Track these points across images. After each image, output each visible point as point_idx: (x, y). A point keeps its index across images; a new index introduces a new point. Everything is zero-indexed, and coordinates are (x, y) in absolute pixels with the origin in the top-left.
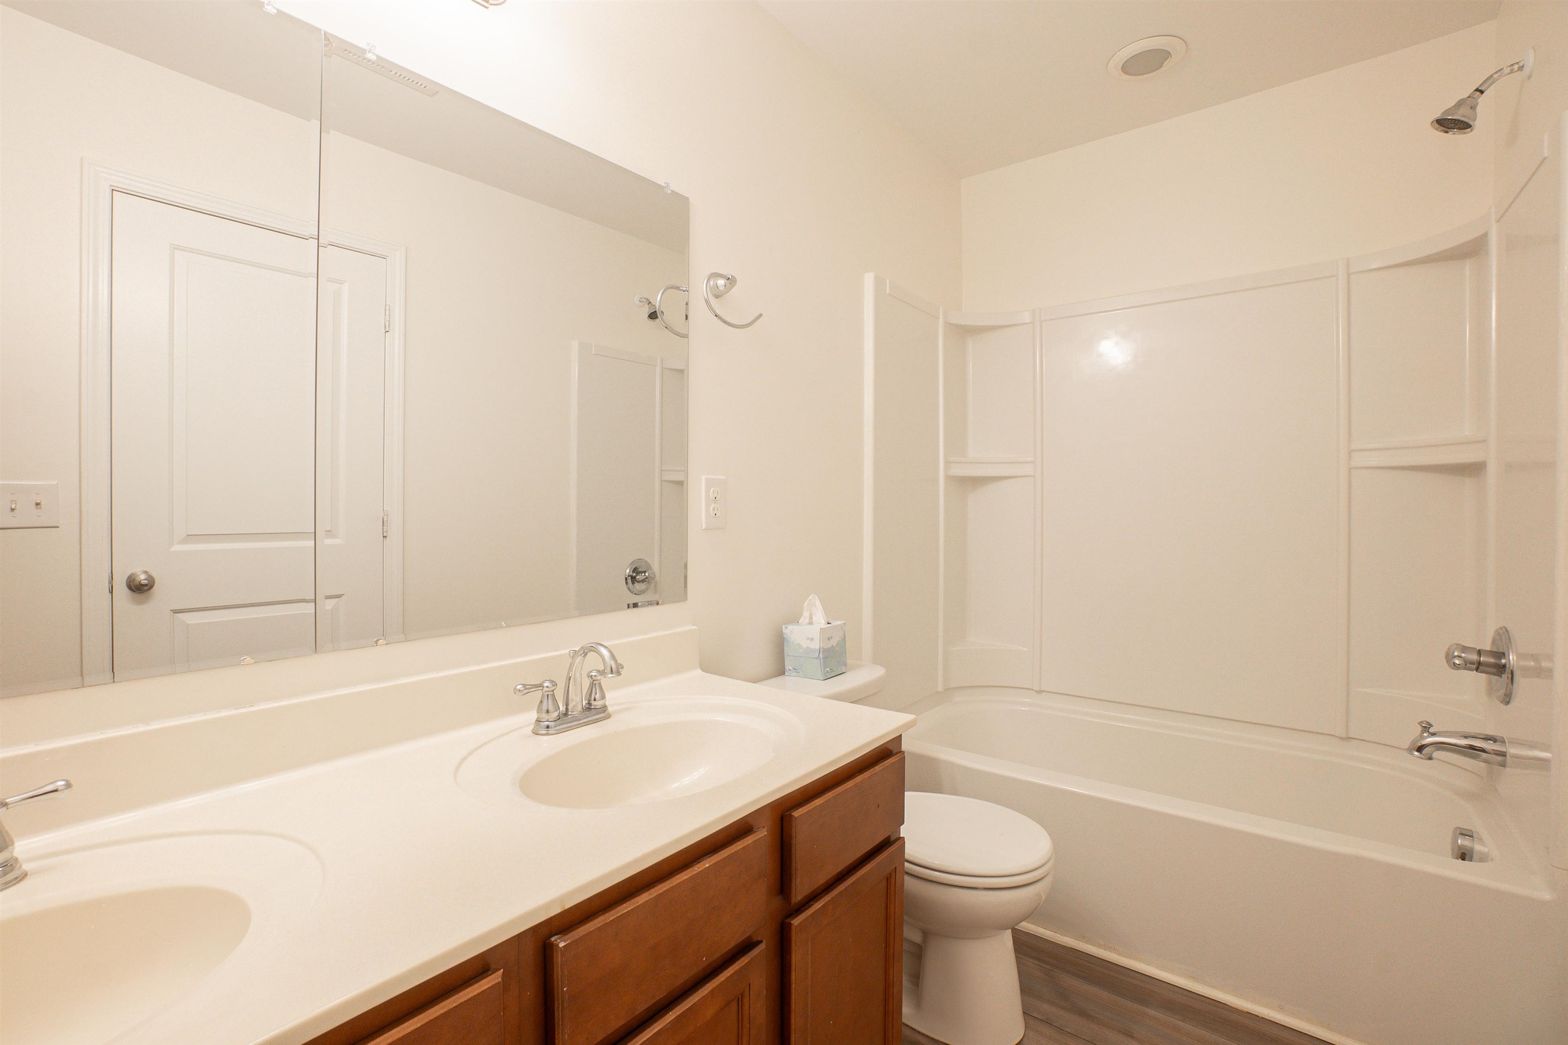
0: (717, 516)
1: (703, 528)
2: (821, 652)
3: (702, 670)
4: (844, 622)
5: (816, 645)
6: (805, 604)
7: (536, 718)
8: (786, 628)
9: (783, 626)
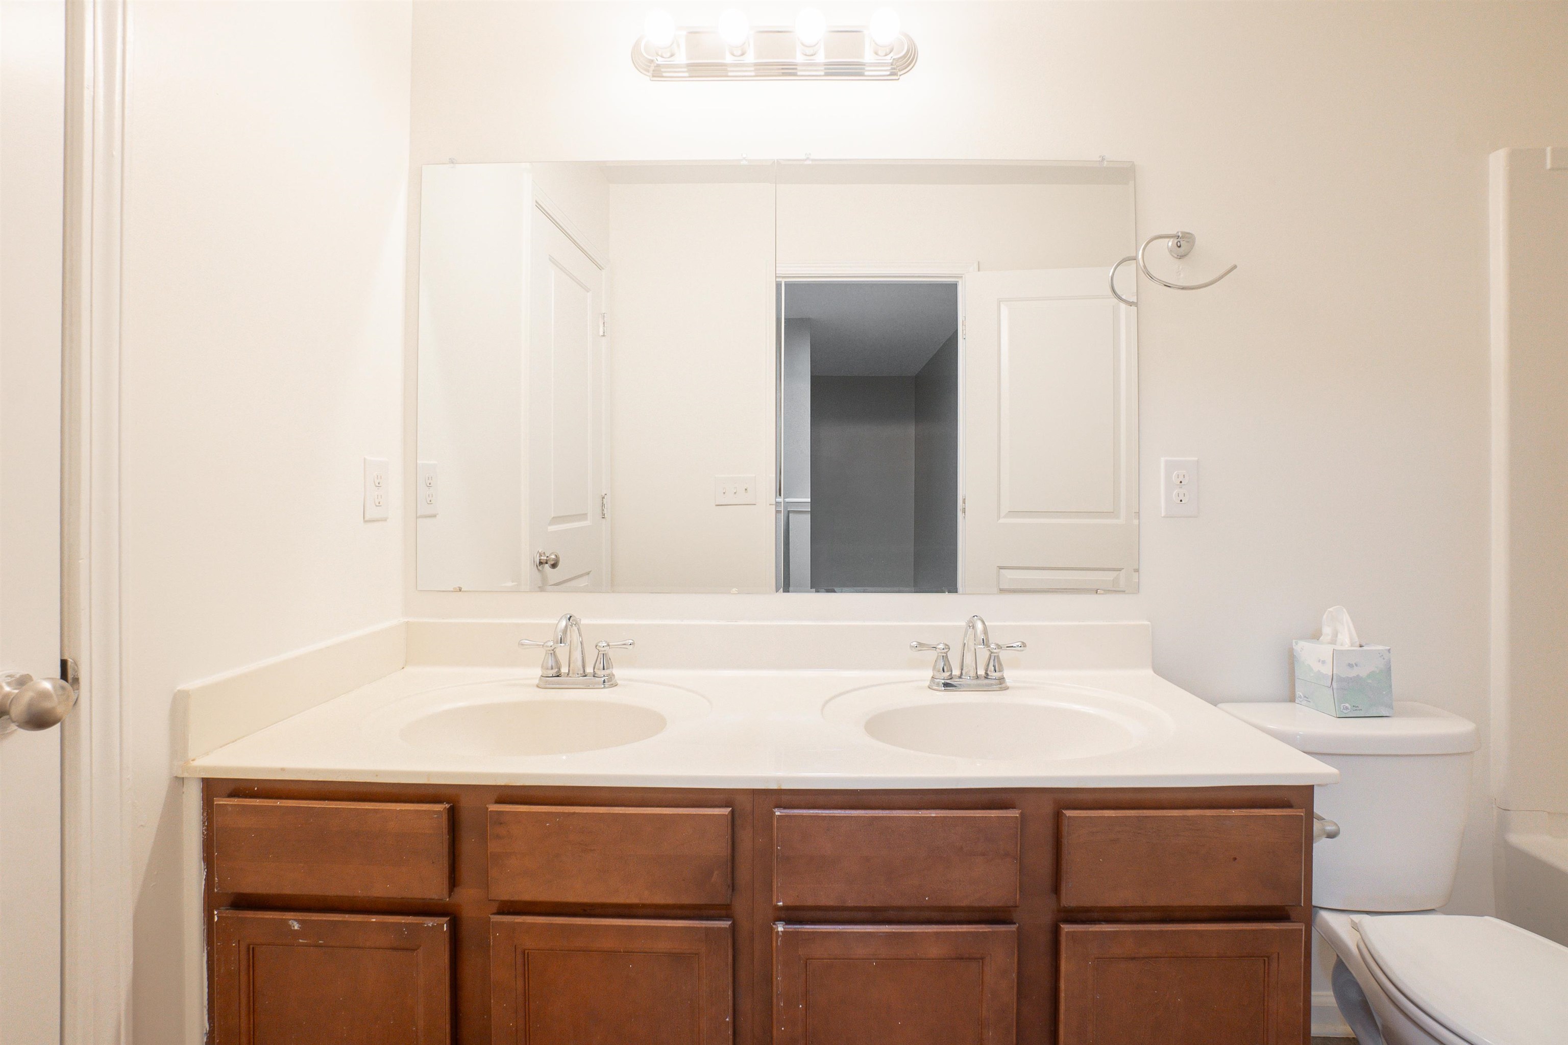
0: (1183, 502)
1: (1163, 516)
2: (1334, 680)
3: (1155, 672)
4: (1389, 648)
5: (1327, 670)
6: (1325, 616)
7: (932, 676)
8: (1297, 644)
9: (1294, 641)
